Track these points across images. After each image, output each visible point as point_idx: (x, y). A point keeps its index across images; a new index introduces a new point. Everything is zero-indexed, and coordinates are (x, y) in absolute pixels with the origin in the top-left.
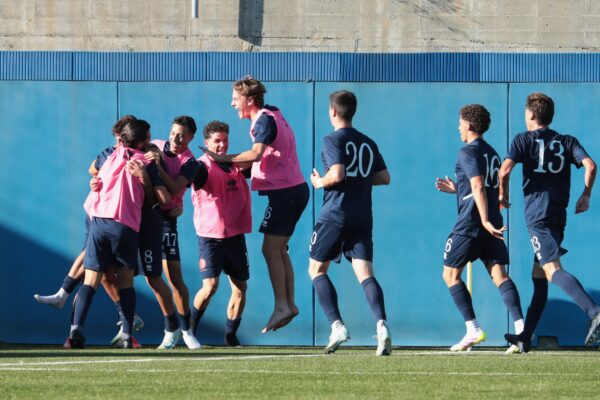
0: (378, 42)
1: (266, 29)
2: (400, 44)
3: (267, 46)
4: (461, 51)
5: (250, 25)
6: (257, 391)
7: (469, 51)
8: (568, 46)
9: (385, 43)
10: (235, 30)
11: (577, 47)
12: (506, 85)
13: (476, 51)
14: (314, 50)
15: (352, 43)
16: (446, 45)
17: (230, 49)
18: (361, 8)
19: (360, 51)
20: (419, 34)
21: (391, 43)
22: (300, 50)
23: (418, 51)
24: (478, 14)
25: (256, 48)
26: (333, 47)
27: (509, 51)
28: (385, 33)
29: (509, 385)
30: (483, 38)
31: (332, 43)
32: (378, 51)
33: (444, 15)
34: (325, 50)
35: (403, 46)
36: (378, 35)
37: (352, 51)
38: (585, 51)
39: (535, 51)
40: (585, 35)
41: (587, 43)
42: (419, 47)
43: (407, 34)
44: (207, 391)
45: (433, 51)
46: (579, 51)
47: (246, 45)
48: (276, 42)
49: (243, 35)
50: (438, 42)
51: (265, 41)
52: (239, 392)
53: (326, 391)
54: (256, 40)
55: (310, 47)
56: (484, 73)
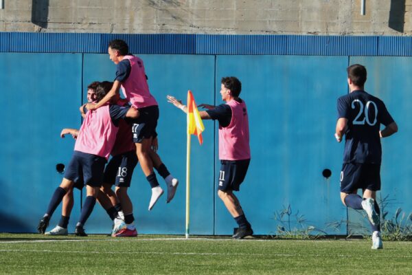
0: (127, 26)
1: (51, 17)
2: (141, 28)
3: (51, 28)
4: (184, 33)
5: (39, 14)
6: (42, 264)
7: (189, 33)
8: (256, 30)
9: (131, 27)
10: (29, 17)
11: (262, 31)
12: (213, 57)
13: (193, 33)
14: (83, 32)
15: (109, 26)
16: (173, 29)
17: (26, 31)
18: (115, 3)
19: (114, 32)
20: (155, 22)
21: (136, 27)
22: (73, 32)
23: (154, 32)
24: (195, 8)
25: (43, 30)
26: (96, 30)
27: (216, 33)
28: (132, 21)
29: (214, 262)
30: (199, 24)
31: (95, 27)
32: (127, 32)
33: (171, 8)
34: (91, 32)
35: (144, 30)
36: (127, 22)
37: (109, 32)
38: (268, 34)
39: (234, 33)
40: (268, 22)
41: (269, 28)
42: (155, 30)
43: (147, 21)
44: (9, 264)
45: (164, 32)
46: (264, 34)
47: (37, 28)
48: (57, 26)
49: (34, 21)
50: (168, 26)
51: (49, 25)
52: (30, 265)
53: (90, 265)
54: (44, 24)
55: (81, 29)
56: (199, 48)
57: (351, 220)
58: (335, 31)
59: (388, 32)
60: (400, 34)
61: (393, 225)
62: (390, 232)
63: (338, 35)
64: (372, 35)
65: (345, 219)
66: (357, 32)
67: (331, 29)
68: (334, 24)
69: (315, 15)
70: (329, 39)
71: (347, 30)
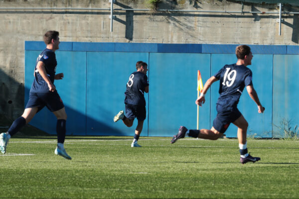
0: (170, 40)
1: (134, 35)
2: (176, 41)
3: (134, 41)
4: (196, 43)
5: (129, 34)
6: (130, 151)
7: (199, 43)
8: (230, 42)
9: (172, 41)
10: (124, 36)
12: (210, 55)
13: (201, 43)
14: (149, 42)
15: (161, 40)
16: (191, 41)
17: (123, 42)
18: (164, 29)
19: (164, 43)
20: (183, 38)
21: (174, 40)
22: (144, 42)
23: (183, 43)
24: (201, 32)
25: (131, 41)
26: (155, 42)
27: (211, 44)
28: (172, 37)
29: (210, 150)
30: (203, 39)
31: (155, 40)
32: (170, 43)
33: (190, 32)
34: (152, 42)
35: (178, 42)
36: (170, 38)
37: (161, 43)
39: (220, 44)
40: (235, 38)
41: (236, 41)
42: (183, 42)
43: (179, 38)
44: (114, 151)
45: (187, 43)
46: (234, 44)
47: (128, 41)
48: (137, 40)
49: (127, 37)
50: (189, 40)
51: (134, 39)
52: (124, 151)
53: (152, 151)
54: (131, 39)
55: (148, 41)
56: (203, 50)
57: (274, 130)
58: (267, 43)
59: (292, 43)
60: (297, 44)
61: (294, 133)
62: (292, 136)
63: (268, 44)
64: (284, 45)
65: (271, 130)
66: (277, 43)
67: (265, 42)
68: (266, 40)
69: (257, 35)
70: (264, 46)
71: (272, 43)
